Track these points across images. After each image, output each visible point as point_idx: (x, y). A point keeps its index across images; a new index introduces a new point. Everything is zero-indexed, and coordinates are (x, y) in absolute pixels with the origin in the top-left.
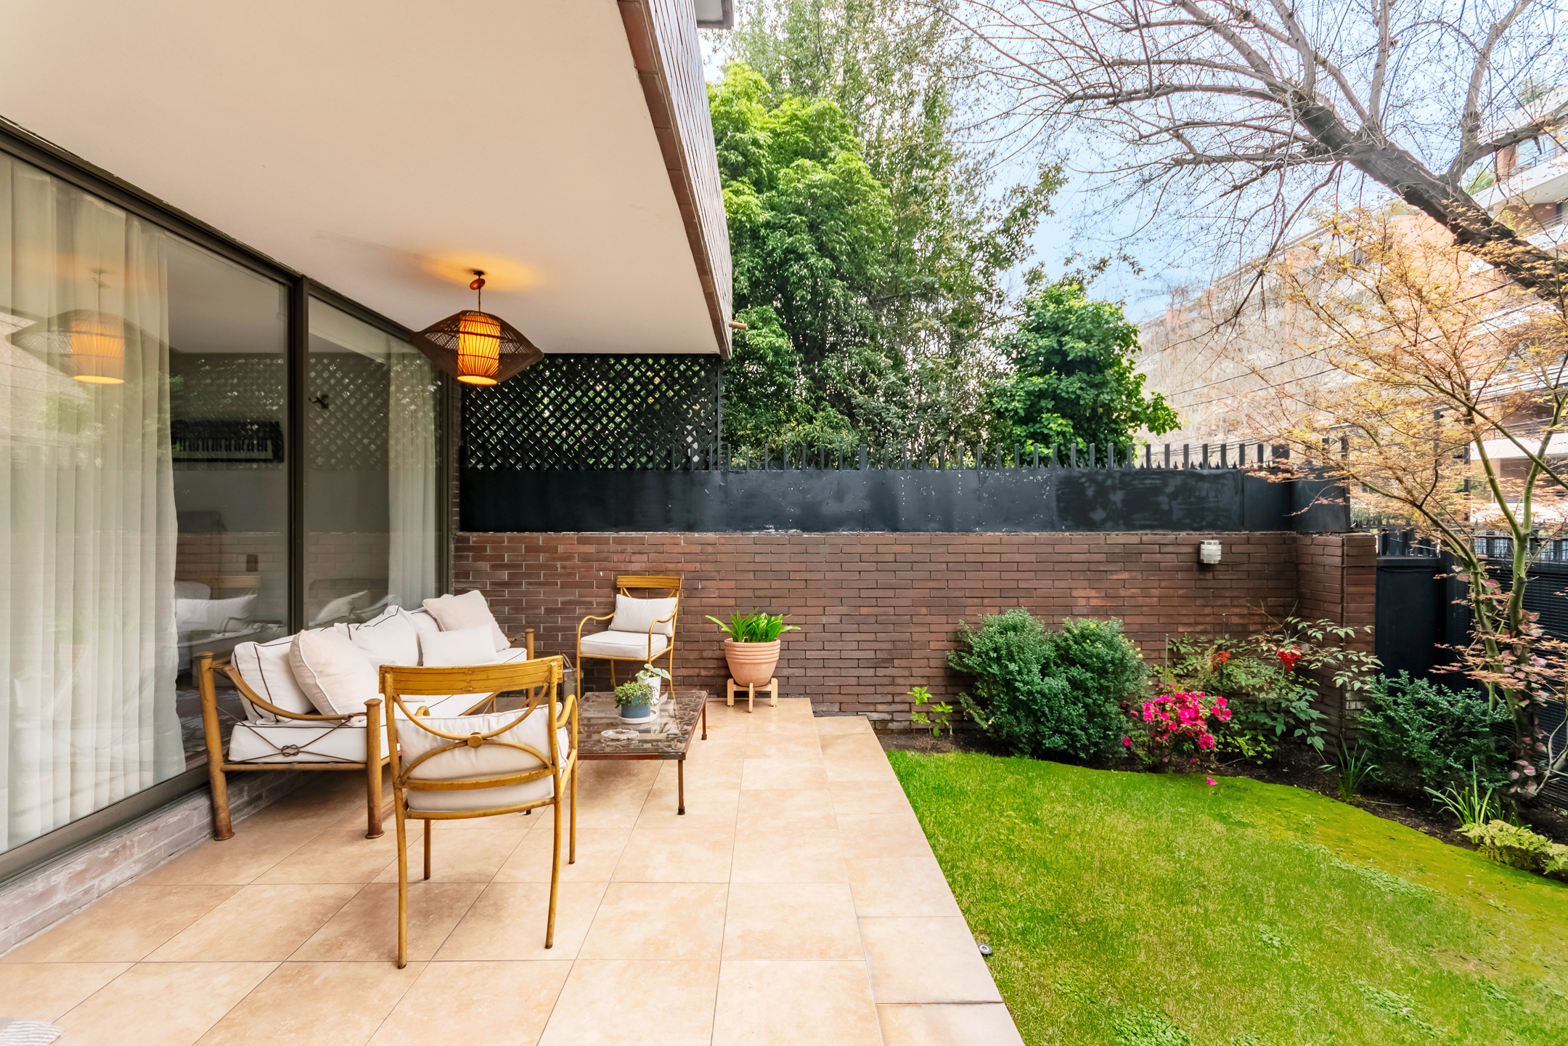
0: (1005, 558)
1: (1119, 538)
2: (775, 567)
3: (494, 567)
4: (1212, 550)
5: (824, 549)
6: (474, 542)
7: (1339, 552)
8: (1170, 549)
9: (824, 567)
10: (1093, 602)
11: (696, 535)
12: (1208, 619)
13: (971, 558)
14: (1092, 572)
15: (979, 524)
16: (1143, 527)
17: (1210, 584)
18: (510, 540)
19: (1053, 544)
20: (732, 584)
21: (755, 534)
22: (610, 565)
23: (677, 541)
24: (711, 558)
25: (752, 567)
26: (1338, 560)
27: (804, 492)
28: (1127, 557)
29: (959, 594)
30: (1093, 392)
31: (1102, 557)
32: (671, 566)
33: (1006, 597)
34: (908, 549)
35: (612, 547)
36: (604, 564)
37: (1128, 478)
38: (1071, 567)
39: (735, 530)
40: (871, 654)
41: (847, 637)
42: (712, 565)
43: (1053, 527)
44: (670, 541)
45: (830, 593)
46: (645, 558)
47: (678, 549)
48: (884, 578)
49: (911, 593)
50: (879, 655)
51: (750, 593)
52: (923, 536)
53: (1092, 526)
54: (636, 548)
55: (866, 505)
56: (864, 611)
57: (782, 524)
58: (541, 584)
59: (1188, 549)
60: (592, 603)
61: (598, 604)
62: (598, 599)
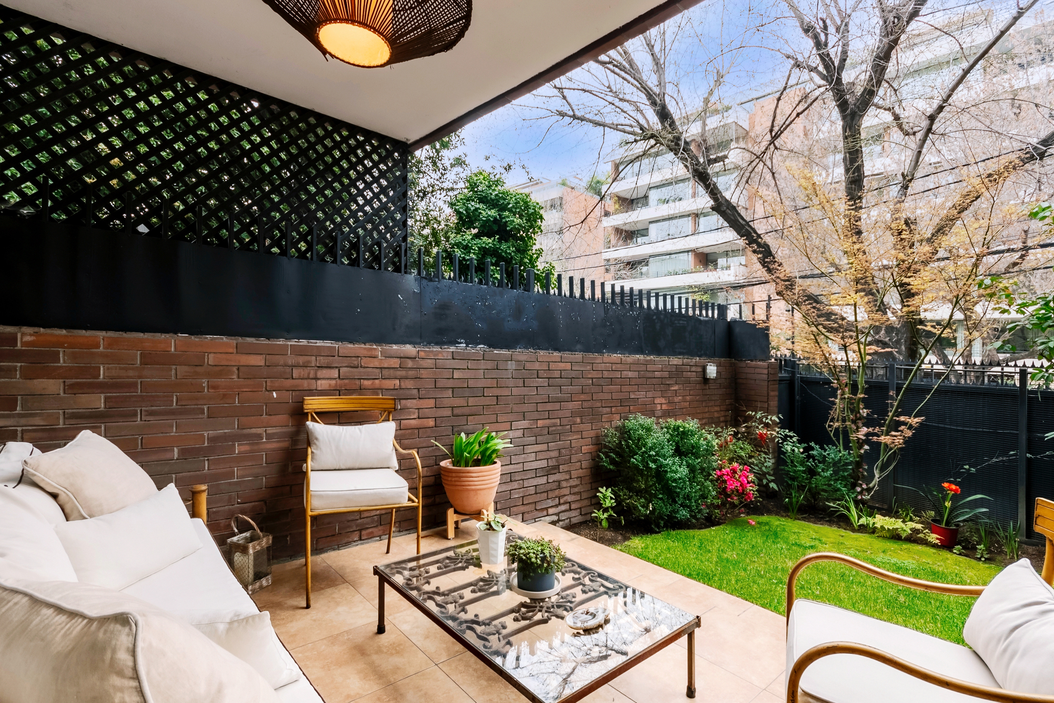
0: (625, 373)
1: (675, 361)
2: (472, 383)
3: (73, 389)
4: (712, 370)
5: (511, 365)
6: (24, 344)
7: (766, 371)
8: (693, 369)
9: (511, 382)
10: (664, 407)
11: (395, 347)
12: (707, 415)
13: (606, 374)
14: (662, 386)
15: (605, 347)
16: (680, 354)
17: (708, 392)
18: (111, 344)
19: (647, 363)
20: (431, 403)
21: (452, 349)
22: (289, 383)
23: (374, 353)
24: (411, 373)
25: (450, 383)
26: (765, 377)
27: (490, 308)
28: (677, 373)
29: (599, 404)
31: (666, 374)
32: (367, 383)
33: (626, 405)
34: (568, 366)
35: (291, 360)
36: (278, 383)
37: (673, 319)
38: (654, 381)
39: (429, 343)
40: (543, 464)
41: (529, 449)
42: (412, 382)
43: (641, 351)
44: (366, 353)
45: (516, 408)
46: (335, 373)
47: (376, 363)
48: (554, 393)
49: (571, 405)
50: (551, 464)
51: (448, 412)
52: (579, 356)
53: (659, 352)
54: (322, 361)
55: (535, 324)
56: (540, 423)
57: (472, 340)
58: (173, 413)
59: (700, 369)
60: (260, 436)
61: (269, 437)
62: (270, 430)
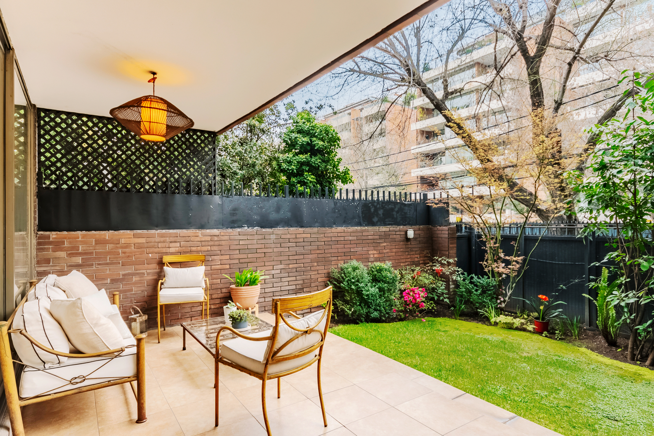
0: (346, 238)
1: (384, 229)
2: (250, 247)
3: (70, 255)
4: (411, 234)
5: (273, 237)
6: (53, 238)
7: (447, 232)
8: (398, 233)
9: (273, 245)
10: (376, 256)
11: (208, 231)
12: (409, 260)
13: (333, 239)
14: (375, 244)
15: (335, 224)
16: (389, 225)
17: (410, 246)
18: (83, 237)
19: (362, 232)
20: (228, 257)
21: (239, 230)
22: (156, 250)
23: (197, 234)
24: (217, 243)
25: (238, 247)
26: (447, 236)
27: (261, 208)
28: (385, 236)
29: (329, 255)
30: (324, 164)
31: (377, 237)
32: (193, 249)
33: (348, 255)
34: (309, 235)
35: (157, 239)
36: (152, 250)
37: (384, 205)
38: (368, 241)
39: (227, 228)
40: (294, 287)
41: (283, 280)
42: (217, 247)
43: (360, 224)
44: (193, 234)
45: (276, 259)
46: (178, 244)
47: (198, 239)
48: (300, 250)
49: (311, 256)
50: (298, 287)
51: (237, 261)
52: (315, 230)
53: (373, 224)
54: (172, 239)
55: (289, 215)
56: (291, 266)
57: (251, 224)
58: (107, 264)
59: (403, 233)
60: (144, 274)
61: (148, 274)
62: (148, 271)
